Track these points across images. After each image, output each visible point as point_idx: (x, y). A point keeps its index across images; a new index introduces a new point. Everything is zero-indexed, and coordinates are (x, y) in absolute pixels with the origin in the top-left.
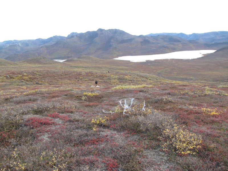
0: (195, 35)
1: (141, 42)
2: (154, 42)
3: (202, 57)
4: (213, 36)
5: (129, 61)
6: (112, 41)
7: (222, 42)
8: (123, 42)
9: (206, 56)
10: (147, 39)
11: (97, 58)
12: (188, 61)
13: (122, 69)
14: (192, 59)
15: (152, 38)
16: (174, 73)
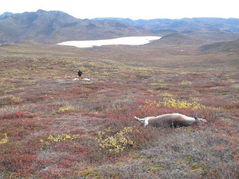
0: (141, 21)
1: (87, 27)
2: (100, 26)
3: (149, 44)
4: (158, 23)
5: (75, 47)
6: (54, 24)
7: (166, 29)
8: (67, 25)
9: (153, 43)
10: (94, 23)
11: (38, 43)
12: (135, 47)
13: (68, 55)
14: (139, 45)
15: (98, 22)
16: (124, 59)
